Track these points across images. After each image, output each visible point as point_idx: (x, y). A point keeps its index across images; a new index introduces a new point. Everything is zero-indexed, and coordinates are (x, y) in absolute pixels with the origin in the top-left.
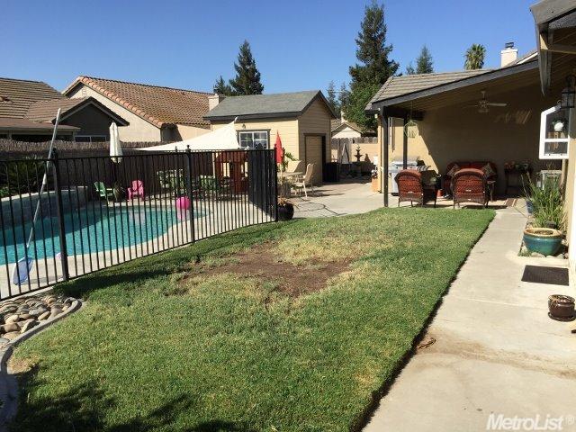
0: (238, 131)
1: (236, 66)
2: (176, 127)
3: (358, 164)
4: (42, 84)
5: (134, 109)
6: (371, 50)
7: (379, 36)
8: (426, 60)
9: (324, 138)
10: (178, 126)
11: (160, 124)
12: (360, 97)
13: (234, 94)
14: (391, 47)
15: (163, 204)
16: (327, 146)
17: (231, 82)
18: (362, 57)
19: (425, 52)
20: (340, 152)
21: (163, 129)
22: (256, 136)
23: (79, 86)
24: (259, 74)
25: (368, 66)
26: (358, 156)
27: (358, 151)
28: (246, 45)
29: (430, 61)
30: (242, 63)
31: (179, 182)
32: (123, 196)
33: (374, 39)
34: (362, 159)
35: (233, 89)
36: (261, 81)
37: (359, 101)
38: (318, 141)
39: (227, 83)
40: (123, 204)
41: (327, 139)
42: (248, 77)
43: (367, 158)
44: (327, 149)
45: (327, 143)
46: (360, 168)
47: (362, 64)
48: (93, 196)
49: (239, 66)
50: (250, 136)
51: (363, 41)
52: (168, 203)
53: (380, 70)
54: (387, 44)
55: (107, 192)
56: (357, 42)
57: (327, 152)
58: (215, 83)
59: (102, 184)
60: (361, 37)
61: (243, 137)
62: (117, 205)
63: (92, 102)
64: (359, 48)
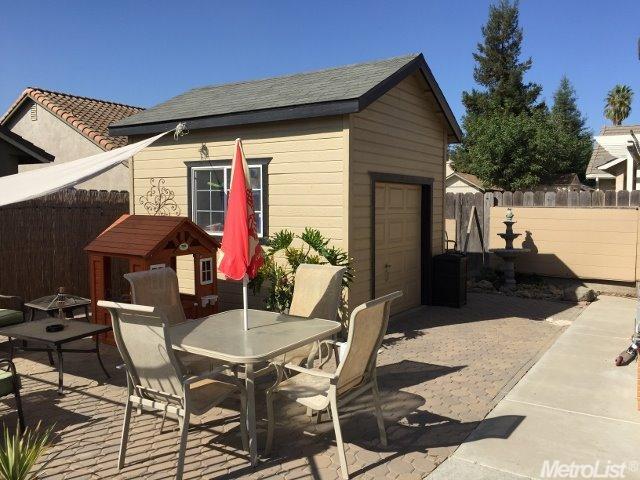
0: (189, 164)
3: (507, 255)
6: (497, 66)
7: (511, 47)
8: (567, 94)
9: (426, 191)
12: (483, 132)
14: (530, 62)
16: (436, 210)
18: (483, 78)
19: (565, 85)
20: (461, 226)
25: (493, 90)
26: (509, 236)
27: (509, 225)
29: (573, 96)
33: (502, 51)
34: (517, 244)
37: (480, 139)
38: (410, 198)
41: (436, 194)
43: (529, 242)
44: (435, 218)
45: (436, 202)
46: (511, 266)
47: (483, 89)
50: (218, 176)
51: (484, 55)
53: (511, 96)
54: (522, 59)
56: (476, 56)
57: (435, 227)
60: (482, 50)
61: (203, 179)
64: (478, 65)
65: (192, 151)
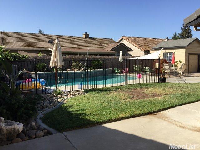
0: (163, 53)
4: (111, 39)
5: (137, 46)
9: (199, 55)
10: (150, 51)
11: (144, 50)
13: (180, 39)
15: (132, 75)
17: (179, 34)
21: (145, 52)
22: (170, 54)
23: (122, 39)
24: (191, 31)
30: (184, 27)
31: (138, 69)
32: (122, 72)
35: (180, 37)
38: (197, 56)
39: (177, 35)
40: (121, 74)
42: (186, 32)
48: (114, 72)
49: (183, 28)
50: (168, 54)
52: (133, 75)
55: (118, 71)
58: (173, 35)
59: (116, 68)
61: (165, 55)
62: (120, 74)
63: (122, 44)
65: (164, 51)
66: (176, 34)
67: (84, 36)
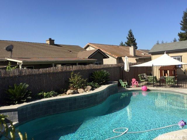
1: (127, 38)
2: (122, 58)
4: (78, 46)
11: (117, 57)
17: (126, 43)
18: (183, 29)
23: (88, 46)
24: (135, 39)
28: (131, 30)
30: (129, 36)
35: (126, 45)
36: (136, 42)
39: (124, 43)
42: (131, 41)
56: (181, 24)
60: (182, 22)
63: (99, 51)
64: (182, 26)
66: (122, 43)
67: (48, 42)
